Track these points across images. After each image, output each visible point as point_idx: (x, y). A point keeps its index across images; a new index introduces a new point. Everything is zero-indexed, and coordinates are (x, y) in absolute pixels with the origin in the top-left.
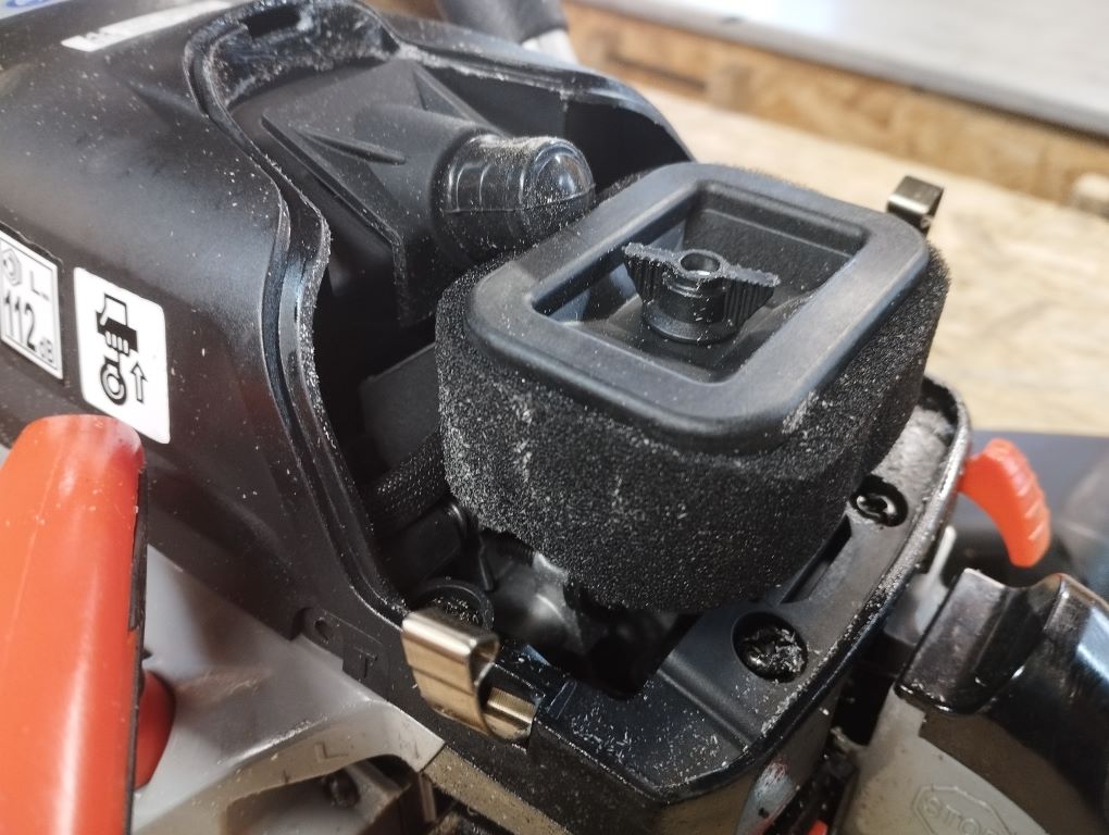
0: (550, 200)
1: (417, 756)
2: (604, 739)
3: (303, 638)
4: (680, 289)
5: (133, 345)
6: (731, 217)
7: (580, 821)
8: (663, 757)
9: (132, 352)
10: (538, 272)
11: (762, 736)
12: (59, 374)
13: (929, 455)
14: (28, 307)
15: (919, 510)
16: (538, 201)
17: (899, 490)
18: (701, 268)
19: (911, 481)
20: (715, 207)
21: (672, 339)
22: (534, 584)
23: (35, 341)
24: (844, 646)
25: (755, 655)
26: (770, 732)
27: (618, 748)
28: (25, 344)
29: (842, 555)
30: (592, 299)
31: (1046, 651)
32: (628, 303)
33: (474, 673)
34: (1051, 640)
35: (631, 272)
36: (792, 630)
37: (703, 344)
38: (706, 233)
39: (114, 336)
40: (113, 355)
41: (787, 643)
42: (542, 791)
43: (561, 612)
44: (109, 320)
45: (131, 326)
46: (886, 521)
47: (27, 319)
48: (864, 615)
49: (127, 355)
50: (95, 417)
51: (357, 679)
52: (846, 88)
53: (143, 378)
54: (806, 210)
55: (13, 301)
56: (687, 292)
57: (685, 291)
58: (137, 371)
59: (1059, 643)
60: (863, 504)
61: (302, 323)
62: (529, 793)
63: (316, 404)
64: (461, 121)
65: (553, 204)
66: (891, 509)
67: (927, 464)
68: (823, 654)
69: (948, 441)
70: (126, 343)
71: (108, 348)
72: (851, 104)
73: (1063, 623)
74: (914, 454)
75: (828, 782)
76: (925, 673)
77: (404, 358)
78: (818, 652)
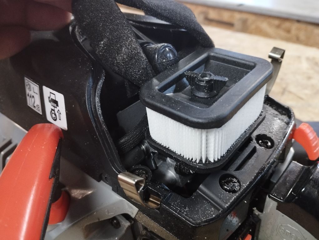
0: (164, 61)
1: (133, 214)
2: (181, 209)
3: (102, 181)
4: (200, 83)
5: (57, 105)
6: (218, 62)
7: (174, 231)
8: (197, 214)
9: (57, 107)
10: (160, 81)
11: (225, 208)
12: (41, 113)
13: (281, 128)
14: (33, 97)
15: (277, 144)
16: (161, 61)
17: (272, 138)
18: (206, 77)
19: (276, 136)
20: (213, 60)
21: (199, 97)
22: (167, 167)
23: (35, 105)
24: (251, 183)
25: (225, 185)
26: (227, 207)
27: (184, 211)
28: (33, 106)
29: (253, 157)
30: (176, 87)
31: (311, 184)
32: (187, 88)
33: (138, 189)
34: (313, 181)
35: (187, 79)
36: (236, 178)
37: (207, 98)
38: (211, 67)
39: (53, 103)
40: (53, 108)
41: (235, 182)
42: (164, 223)
43: (175, 175)
44: (52, 99)
45: (57, 100)
46: (267, 147)
47: (33, 100)
48: (258, 174)
49: (56, 108)
50: (49, 124)
51: (116, 192)
52: (276, 22)
53: (60, 114)
54: (239, 59)
55: (30, 95)
56: (202, 84)
57: (201, 83)
58: (59, 112)
59: (315, 181)
60: (261, 143)
61: (97, 97)
62: (161, 224)
63: (101, 118)
64: (142, 41)
65: (165, 61)
66: (269, 144)
67: (281, 131)
68: (245, 186)
69: (288, 124)
70: (56, 105)
71: (51, 106)
72: (278, 27)
73: (317, 176)
74: (278, 128)
75: (251, 223)
76: (277, 191)
77: (129, 106)
78: (244, 185)
